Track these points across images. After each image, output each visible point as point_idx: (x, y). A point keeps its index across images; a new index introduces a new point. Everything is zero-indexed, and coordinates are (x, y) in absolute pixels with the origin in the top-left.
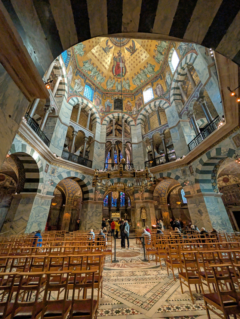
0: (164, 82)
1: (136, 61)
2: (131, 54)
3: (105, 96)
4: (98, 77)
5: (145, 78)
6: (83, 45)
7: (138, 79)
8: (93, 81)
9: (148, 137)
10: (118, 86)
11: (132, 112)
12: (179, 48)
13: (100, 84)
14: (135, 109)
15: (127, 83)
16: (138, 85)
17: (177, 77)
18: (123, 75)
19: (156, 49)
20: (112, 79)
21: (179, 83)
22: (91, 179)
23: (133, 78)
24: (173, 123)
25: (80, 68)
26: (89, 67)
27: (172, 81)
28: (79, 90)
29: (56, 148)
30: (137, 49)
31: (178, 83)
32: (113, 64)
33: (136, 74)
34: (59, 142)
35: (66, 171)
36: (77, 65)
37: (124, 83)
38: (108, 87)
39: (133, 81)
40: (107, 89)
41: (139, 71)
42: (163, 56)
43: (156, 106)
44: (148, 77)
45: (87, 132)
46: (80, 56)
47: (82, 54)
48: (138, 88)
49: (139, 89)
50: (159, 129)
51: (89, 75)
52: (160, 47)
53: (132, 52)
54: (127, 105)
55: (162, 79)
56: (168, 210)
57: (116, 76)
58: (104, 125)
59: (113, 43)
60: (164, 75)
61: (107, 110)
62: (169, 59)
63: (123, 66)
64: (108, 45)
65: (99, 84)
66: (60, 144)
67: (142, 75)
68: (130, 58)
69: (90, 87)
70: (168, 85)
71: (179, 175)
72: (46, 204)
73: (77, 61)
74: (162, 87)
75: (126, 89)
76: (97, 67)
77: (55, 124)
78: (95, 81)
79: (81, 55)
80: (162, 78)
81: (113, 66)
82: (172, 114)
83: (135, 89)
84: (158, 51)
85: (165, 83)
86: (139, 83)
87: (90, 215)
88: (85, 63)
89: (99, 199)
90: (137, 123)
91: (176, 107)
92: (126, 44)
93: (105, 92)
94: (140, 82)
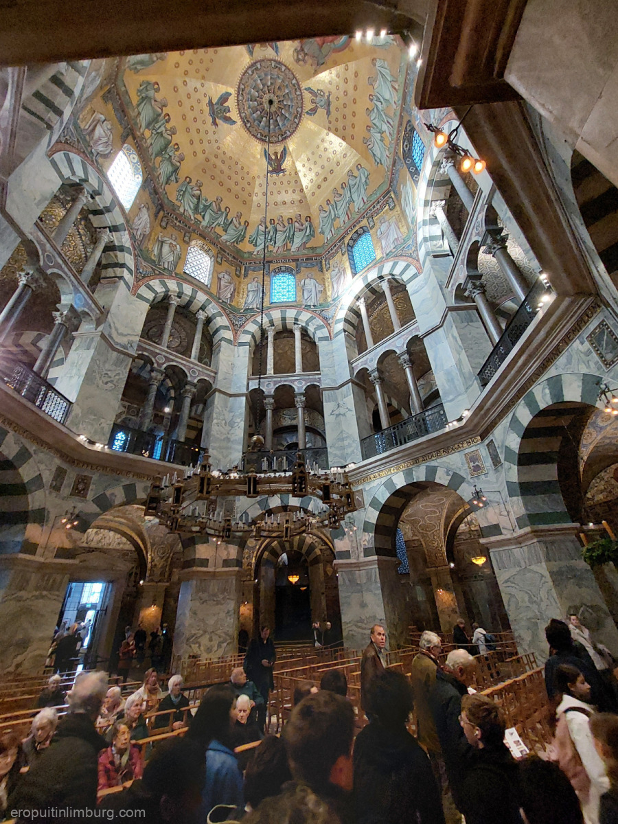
13: (396, 81)
26: (378, 142)
32: (334, 56)
51: (390, 139)
59: (301, 96)
64: (314, 105)
65: (396, 85)
76: (368, 111)
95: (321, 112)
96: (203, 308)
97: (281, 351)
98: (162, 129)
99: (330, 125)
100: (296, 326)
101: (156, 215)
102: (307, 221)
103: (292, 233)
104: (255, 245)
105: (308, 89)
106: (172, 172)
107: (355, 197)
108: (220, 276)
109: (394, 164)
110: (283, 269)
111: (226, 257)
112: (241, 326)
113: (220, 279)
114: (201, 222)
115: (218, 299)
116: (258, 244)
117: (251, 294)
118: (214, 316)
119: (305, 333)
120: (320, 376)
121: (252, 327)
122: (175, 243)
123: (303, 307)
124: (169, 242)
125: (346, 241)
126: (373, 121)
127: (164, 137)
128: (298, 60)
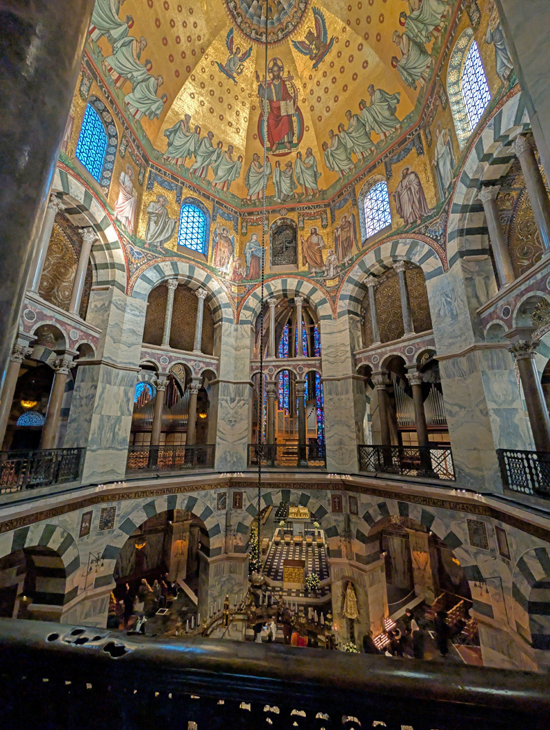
0: (428, 167)
1: (333, 85)
2: (314, 61)
3: (244, 224)
4: (218, 165)
5: (364, 147)
6: (153, 79)
7: (342, 149)
8: (204, 186)
9: (371, 365)
10: (282, 182)
11: (324, 268)
12: (492, 36)
13: (228, 189)
14: (333, 258)
15: (307, 169)
16: (342, 171)
17: (475, 168)
18: (295, 141)
19: (402, 30)
20: (262, 161)
21: (482, 192)
22: (214, 499)
23: (324, 146)
24: (450, 341)
25: (157, 159)
26: (187, 145)
27: (455, 176)
28: (161, 238)
29: (111, 451)
30: (332, 39)
31: (480, 189)
32: (258, 112)
33: (336, 132)
34: (116, 430)
35: (143, 504)
36: (148, 152)
37: (298, 170)
38: (251, 191)
39: (328, 157)
40: (248, 198)
41: (345, 122)
42: (430, 59)
43: (399, 258)
44: (375, 143)
45: (195, 361)
46: (153, 116)
47: (158, 109)
48: (343, 183)
49: (346, 186)
50: (405, 347)
51: (191, 171)
52: (416, 19)
53: (316, 54)
54: (309, 247)
55: (423, 153)
56: (427, 549)
57: (274, 148)
58: (243, 322)
59: (249, 36)
60: (429, 137)
61: (252, 271)
62: (452, 78)
63: (291, 111)
64: (234, 51)
65: (225, 189)
66: (120, 433)
67: (353, 134)
68: (311, 77)
69: (198, 207)
70: (443, 186)
71: (461, 537)
72: (97, 611)
73: (143, 142)
74: (419, 184)
75: (306, 188)
76: (211, 135)
77: (96, 388)
78: (209, 183)
79: (156, 115)
80: (422, 149)
81: (261, 116)
82: (449, 303)
83: (333, 186)
84: (409, 38)
85: (432, 168)
86: (345, 166)
87: (216, 594)
88: (173, 135)
89: (237, 549)
90: (338, 311)
91: (466, 286)
92: (295, 27)
93: (244, 209)
94: (350, 160)
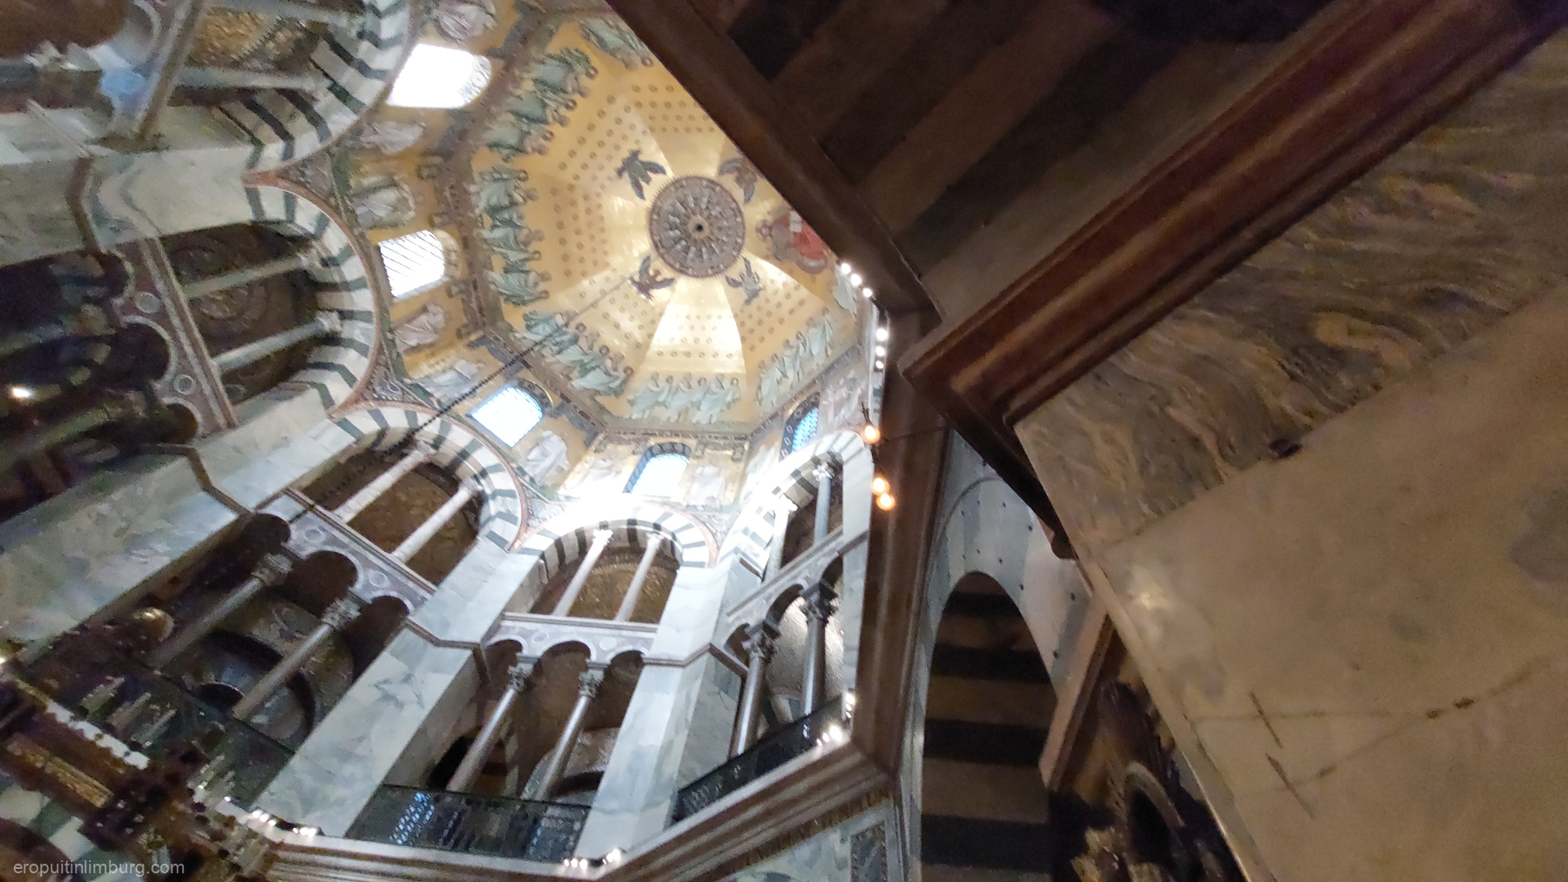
4: (810, 349)
25: (753, 425)
26: (774, 379)
36: (742, 430)
47: (734, 394)
51: (787, 390)
59: (735, 259)
64: (740, 280)
65: (829, 352)
76: (786, 343)
79: (734, 401)
81: (797, 263)
95: (741, 294)
96: (345, 315)
97: (403, 498)
98: (553, 105)
99: (740, 314)
100: (473, 482)
101: (426, 153)
102: (625, 371)
103: (593, 365)
104: (529, 328)
105: (747, 264)
106: (512, 147)
107: (704, 407)
108: (431, 308)
109: (773, 417)
110: (537, 392)
111: (469, 296)
112: (379, 399)
113: (424, 310)
114: (483, 227)
115: (387, 328)
116: (535, 330)
117: (450, 375)
118: (350, 343)
119: (476, 504)
120: (428, 596)
121: (396, 419)
122: (411, 204)
123: (514, 465)
124: (405, 195)
125: (652, 442)
126: (785, 358)
127: (544, 112)
128: (759, 230)
